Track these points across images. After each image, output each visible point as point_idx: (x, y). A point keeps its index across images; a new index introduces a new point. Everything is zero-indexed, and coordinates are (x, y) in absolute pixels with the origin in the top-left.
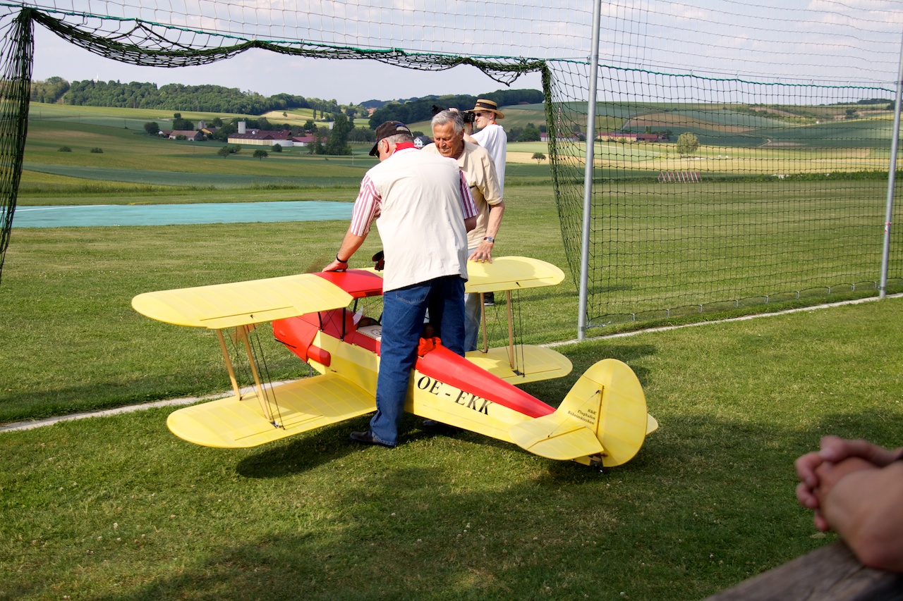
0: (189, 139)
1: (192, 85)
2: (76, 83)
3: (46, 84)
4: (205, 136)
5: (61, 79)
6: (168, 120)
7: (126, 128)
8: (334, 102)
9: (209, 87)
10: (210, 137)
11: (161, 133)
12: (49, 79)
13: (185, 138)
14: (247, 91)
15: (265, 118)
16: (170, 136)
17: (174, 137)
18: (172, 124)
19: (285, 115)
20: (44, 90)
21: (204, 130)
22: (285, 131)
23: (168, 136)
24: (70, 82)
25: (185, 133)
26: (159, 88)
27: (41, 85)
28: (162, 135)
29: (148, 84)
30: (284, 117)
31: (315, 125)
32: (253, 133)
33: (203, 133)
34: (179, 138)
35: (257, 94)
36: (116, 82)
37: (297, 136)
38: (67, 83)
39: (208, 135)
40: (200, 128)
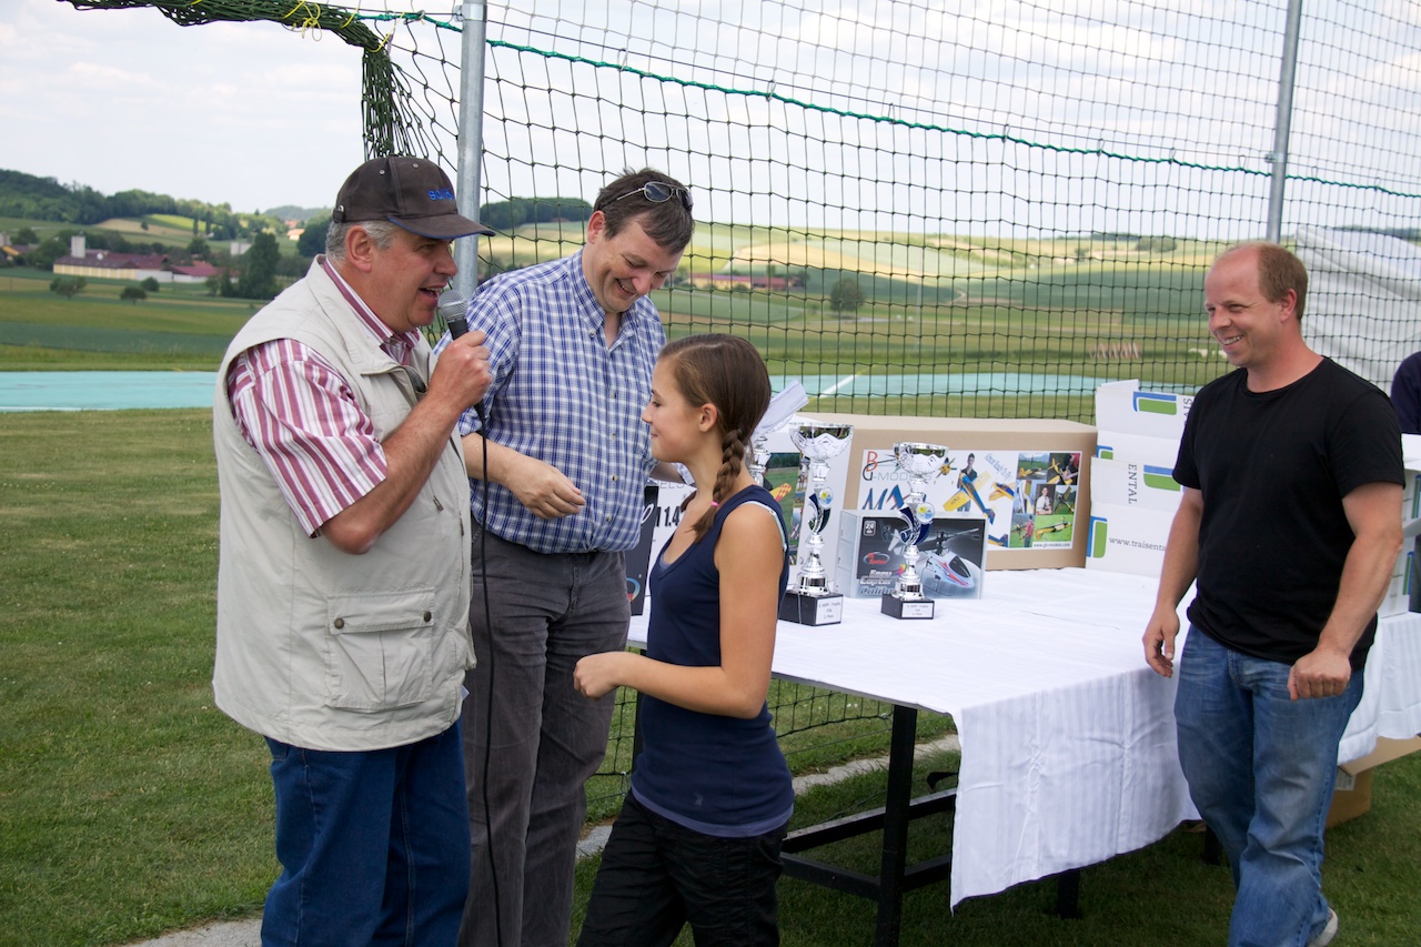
4: (10, 258)
8: (227, 207)
10: (19, 261)
19: (144, 227)
21: (8, 250)
22: (155, 255)
31: (207, 247)
32: (100, 256)
35: (89, 189)
37: (179, 265)
39: (16, 257)
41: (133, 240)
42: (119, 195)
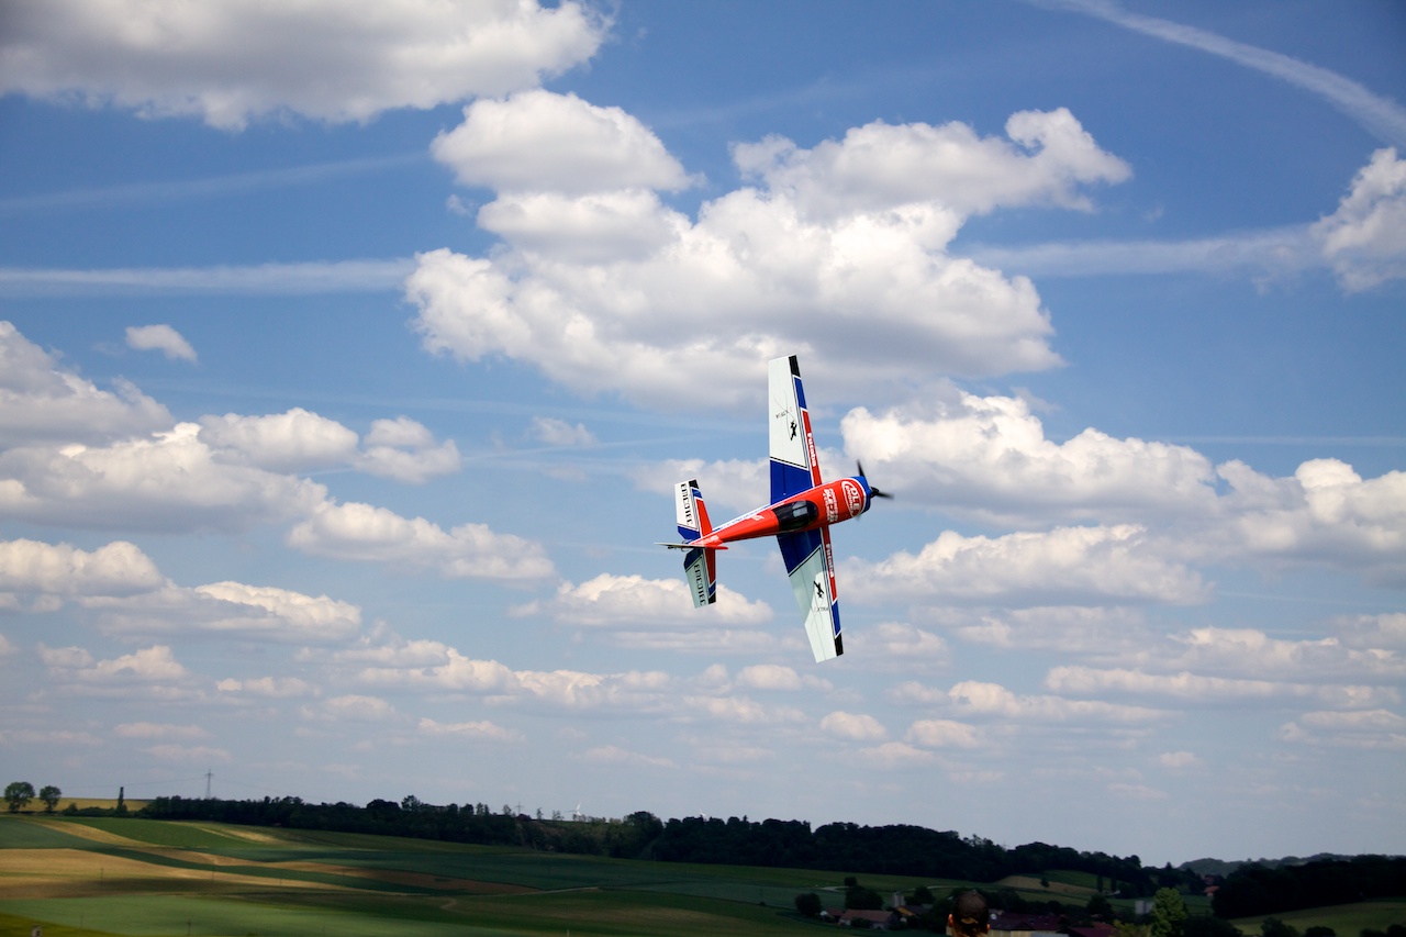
0: (876, 926)
1: (872, 825)
2: (673, 822)
3: (625, 823)
4: (904, 920)
5: (649, 815)
6: (832, 889)
7: (762, 904)
8: (1135, 860)
9: (901, 827)
10: (912, 923)
11: (824, 913)
12: (631, 816)
13: (867, 924)
14: (971, 838)
15: (1012, 889)
16: (842, 921)
17: (848, 923)
18: (845, 897)
19: (1045, 884)
20: (621, 835)
21: (902, 910)
22: (1052, 914)
23: (837, 918)
24: (665, 819)
25: (867, 914)
26: (813, 830)
27: (617, 827)
28: (826, 918)
29: (795, 823)
30: (1042, 888)
31: (1109, 906)
33: (899, 915)
34: (857, 924)
35: (989, 842)
36: (741, 819)
37: (1075, 926)
38: (658, 822)
39: (908, 918)
40: (896, 905)
41: (1028, 898)
42: (1020, 848)
